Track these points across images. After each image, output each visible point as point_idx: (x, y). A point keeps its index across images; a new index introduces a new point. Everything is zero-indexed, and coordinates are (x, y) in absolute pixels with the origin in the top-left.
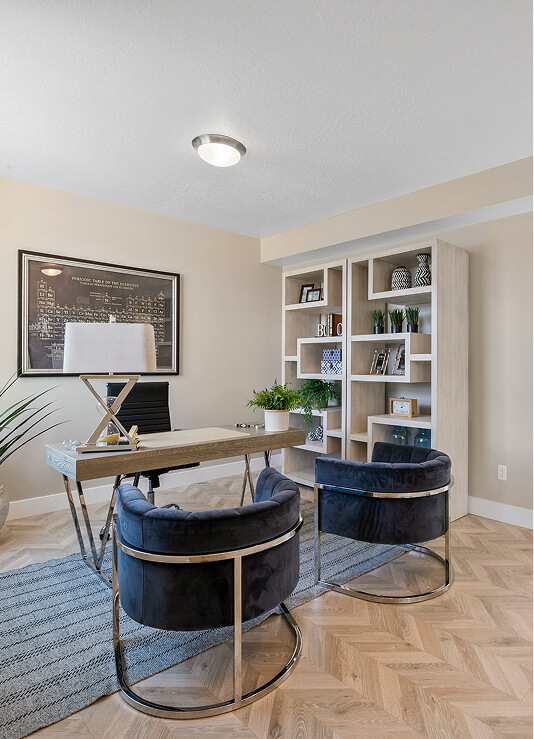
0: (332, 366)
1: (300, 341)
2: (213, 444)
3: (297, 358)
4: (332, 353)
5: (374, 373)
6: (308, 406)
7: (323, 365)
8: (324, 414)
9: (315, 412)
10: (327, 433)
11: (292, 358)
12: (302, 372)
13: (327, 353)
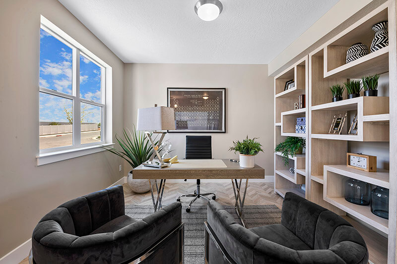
0: (302, 128)
1: (283, 114)
2: (199, 170)
3: (281, 124)
4: (302, 120)
5: (332, 133)
6: (286, 152)
7: (297, 127)
8: (295, 158)
9: (290, 157)
10: (296, 170)
11: (278, 124)
12: (283, 132)
13: (299, 119)
